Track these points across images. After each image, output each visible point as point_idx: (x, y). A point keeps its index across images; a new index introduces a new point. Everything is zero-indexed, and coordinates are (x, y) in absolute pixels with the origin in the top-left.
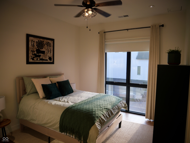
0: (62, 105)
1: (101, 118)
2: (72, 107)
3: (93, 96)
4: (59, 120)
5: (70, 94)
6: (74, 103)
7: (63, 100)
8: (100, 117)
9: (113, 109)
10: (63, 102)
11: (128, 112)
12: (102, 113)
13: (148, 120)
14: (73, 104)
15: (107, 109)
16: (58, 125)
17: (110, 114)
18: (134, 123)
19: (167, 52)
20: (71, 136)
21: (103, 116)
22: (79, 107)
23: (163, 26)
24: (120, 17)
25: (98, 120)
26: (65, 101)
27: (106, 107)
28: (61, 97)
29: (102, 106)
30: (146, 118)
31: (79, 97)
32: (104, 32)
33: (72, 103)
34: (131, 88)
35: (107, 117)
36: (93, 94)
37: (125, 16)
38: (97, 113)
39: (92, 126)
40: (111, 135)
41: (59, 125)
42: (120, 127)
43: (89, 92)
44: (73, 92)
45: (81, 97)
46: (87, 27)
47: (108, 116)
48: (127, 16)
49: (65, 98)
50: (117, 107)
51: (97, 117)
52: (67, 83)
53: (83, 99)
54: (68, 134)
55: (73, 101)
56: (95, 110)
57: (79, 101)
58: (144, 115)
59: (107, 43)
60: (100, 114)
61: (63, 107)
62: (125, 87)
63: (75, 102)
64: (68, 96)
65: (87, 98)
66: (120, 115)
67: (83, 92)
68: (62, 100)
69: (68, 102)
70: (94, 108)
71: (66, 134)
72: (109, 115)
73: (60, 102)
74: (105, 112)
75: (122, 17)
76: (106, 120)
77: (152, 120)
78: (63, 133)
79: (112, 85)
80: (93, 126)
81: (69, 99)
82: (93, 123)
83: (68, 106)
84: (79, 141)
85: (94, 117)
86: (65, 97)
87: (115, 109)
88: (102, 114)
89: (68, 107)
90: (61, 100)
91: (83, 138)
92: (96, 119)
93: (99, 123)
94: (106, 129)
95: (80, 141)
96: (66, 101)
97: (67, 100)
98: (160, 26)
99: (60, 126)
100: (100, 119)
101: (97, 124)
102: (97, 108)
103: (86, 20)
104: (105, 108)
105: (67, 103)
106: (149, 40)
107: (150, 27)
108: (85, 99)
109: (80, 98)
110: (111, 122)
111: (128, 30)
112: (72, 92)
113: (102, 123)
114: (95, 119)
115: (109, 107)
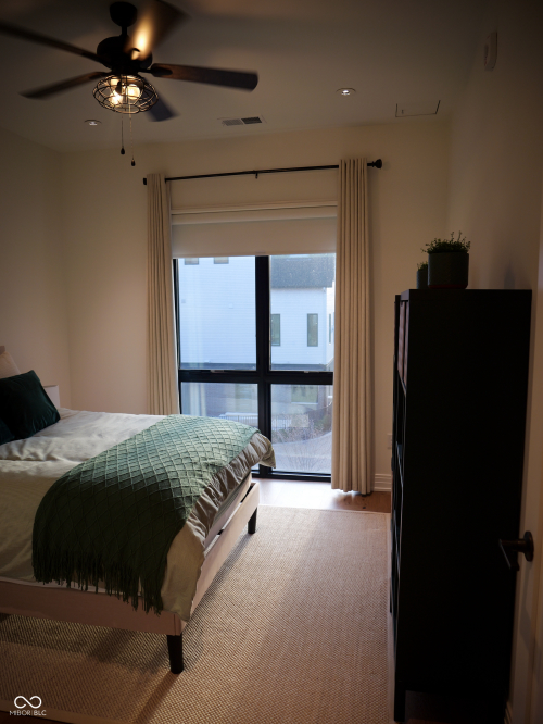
0: (31, 473)
1: (202, 500)
2: (79, 475)
3: (147, 425)
4: (31, 532)
5: (45, 427)
6: (81, 459)
7: (26, 454)
8: (198, 496)
9: (234, 466)
10: (29, 459)
11: (266, 474)
12: (200, 481)
13: (340, 495)
14: (77, 463)
15: (213, 465)
16: (26, 555)
17: (226, 483)
18: (296, 511)
19: (426, 248)
20: (92, 589)
21: (207, 491)
22: (108, 469)
23: (378, 164)
24: (228, 123)
25: (192, 510)
26: (35, 454)
27: (209, 461)
28: (14, 445)
29: (196, 459)
30: (335, 487)
31: (90, 435)
32: (166, 180)
33: (71, 459)
34: (275, 389)
35: (218, 495)
36: (142, 420)
37: (248, 121)
38: (184, 483)
39: (177, 532)
40: (229, 564)
41: (30, 555)
42: (252, 529)
43: (125, 415)
44: (58, 418)
45: (100, 435)
46: (123, 152)
47: (221, 494)
48: (257, 120)
49: (33, 446)
50: (244, 458)
51: (189, 498)
52: (29, 382)
53: (112, 440)
54: (75, 585)
55: (73, 453)
56: (174, 474)
57: (98, 451)
58: (328, 480)
59: (177, 223)
60: (195, 485)
61: (39, 479)
62: (255, 387)
63: (81, 454)
64: (45, 438)
65: (128, 438)
66: (251, 488)
67: (101, 416)
68: (21, 452)
69: (50, 458)
70: (172, 469)
71: (65, 585)
72: (223, 488)
73: (18, 463)
74: (211, 480)
75: (236, 122)
76: (217, 509)
77: (353, 493)
78: (54, 584)
79: (202, 384)
80: (181, 533)
81: (53, 445)
82: (179, 524)
83: (60, 473)
84: (125, 599)
85: (177, 499)
86: (29, 440)
87: (238, 465)
88: (204, 487)
89: (59, 477)
90: (16, 453)
91: (144, 586)
92: (186, 505)
93: (198, 521)
94: (214, 541)
95: (130, 600)
96: (42, 456)
97: (45, 449)
98: (369, 165)
99: (34, 555)
100: (197, 506)
101: (193, 524)
102: (181, 468)
103: (93, 124)
104: (207, 465)
105: (50, 464)
106: (334, 214)
107: (337, 167)
108: (122, 441)
109: (95, 438)
110: (227, 513)
111: (256, 173)
112: (54, 419)
113: (208, 518)
114: (184, 508)
115: (222, 459)
